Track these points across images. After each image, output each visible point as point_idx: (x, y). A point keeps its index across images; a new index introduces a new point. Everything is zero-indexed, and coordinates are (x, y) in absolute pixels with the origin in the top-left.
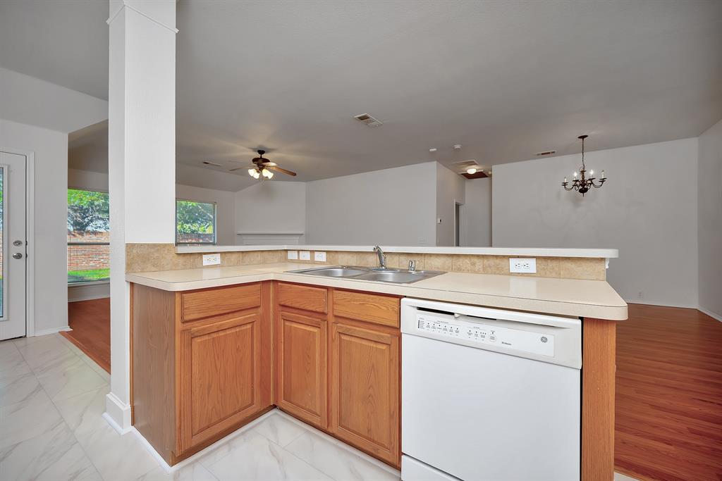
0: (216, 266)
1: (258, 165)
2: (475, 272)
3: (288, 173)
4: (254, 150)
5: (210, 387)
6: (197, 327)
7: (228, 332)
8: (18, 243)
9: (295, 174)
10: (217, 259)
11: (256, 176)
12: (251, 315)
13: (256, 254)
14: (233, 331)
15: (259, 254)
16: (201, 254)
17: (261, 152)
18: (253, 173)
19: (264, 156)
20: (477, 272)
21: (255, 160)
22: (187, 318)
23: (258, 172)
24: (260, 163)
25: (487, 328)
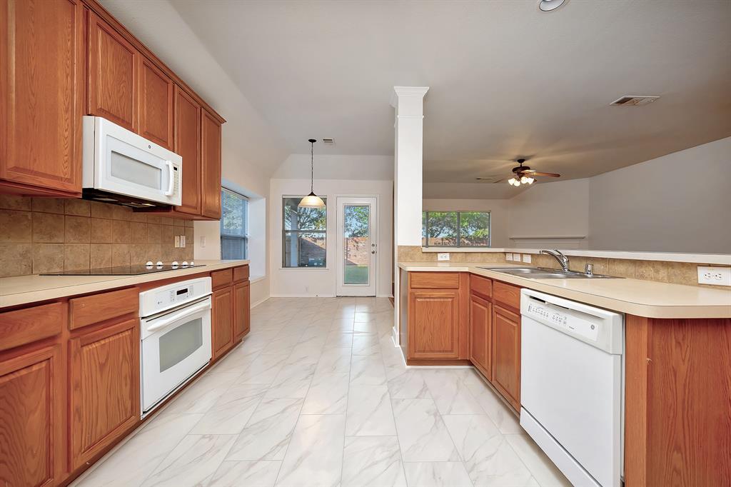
0: (446, 261)
1: (518, 174)
2: (658, 280)
3: (552, 174)
4: (514, 160)
5: (424, 329)
6: (418, 292)
7: (436, 300)
8: (373, 245)
9: (559, 176)
10: (447, 257)
11: (517, 184)
12: (452, 293)
13: (476, 254)
14: (439, 300)
15: (480, 254)
16: (437, 253)
17: (521, 161)
18: (513, 182)
19: (525, 164)
20: (662, 281)
21: (514, 170)
22: (413, 286)
23: (519, 180)
24: (519, 172)
25: (563, 315)
